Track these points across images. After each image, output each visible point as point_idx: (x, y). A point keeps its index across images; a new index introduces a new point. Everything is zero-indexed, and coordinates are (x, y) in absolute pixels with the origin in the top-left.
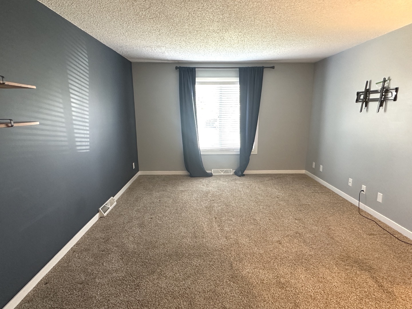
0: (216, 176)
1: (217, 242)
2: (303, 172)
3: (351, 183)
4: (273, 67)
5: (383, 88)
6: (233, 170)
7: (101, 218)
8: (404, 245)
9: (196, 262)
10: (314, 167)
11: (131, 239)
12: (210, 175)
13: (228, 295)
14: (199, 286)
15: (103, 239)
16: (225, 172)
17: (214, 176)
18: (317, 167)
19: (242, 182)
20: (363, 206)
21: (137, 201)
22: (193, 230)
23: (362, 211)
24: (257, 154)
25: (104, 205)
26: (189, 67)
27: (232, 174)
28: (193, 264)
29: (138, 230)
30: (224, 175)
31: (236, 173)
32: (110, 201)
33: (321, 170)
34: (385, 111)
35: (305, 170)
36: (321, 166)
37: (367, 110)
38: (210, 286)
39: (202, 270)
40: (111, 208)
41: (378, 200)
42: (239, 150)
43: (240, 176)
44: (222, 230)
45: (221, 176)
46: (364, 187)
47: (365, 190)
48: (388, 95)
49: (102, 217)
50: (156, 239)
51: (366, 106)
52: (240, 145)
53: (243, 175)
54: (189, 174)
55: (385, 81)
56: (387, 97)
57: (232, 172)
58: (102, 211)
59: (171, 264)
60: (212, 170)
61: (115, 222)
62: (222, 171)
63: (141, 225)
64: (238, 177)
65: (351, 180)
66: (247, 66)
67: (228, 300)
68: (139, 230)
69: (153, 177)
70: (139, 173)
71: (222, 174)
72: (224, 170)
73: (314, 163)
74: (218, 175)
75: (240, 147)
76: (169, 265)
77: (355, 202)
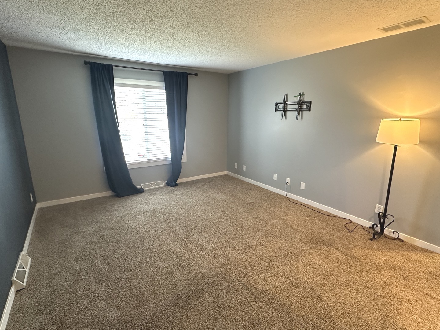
0: (148, 190)
1: (209, 265)
2: (225, 173)
3: (276, 178)
4: (196, 75)
5: (300, 100)
6: (164, 181)
7: (20, 293)
8: (331, 218)
9: (208, 297)
10: (236, 167)
11: (102, 304)
12: (141, 191)
13: (267, 318)
14: (235, 324)
15: (53, 324)
16: (157, 185)
17: (146, 190)
18: (240, 167)
19: (181, 193)
20: (290, 195)
21: (65, 247)
22: (174, 261)
23: (290, 199)
24: (186, 161)
25: (17, 269)
26: (103, 63)
27: (164, 185)
28: (207, 301)
29: (102, 288)
30: (156, 188)
31: (168, 184)
32: (21, 259)
33: (245, 169)
34: (302, 118)
35: (226, 172)
36: (245, 166)
37: (286, 118)
38: (244, 317)
39: (223, 304)
40: (27, 270)
41: (301, 188)
42: (171, 159)
43: (174, 187)
44: (203, 249)
45: (153, 189)
46: (288, 180)
47: (289, 182)
48: (303, 106)
49: (19, 290)
50: (139, 290)
51: (285, 114)
52: (170, 154)
53: (177, 185)
54: (114, 194)
55: (300, 95)
56: (302, 108)
57: (164, 184)
58: (18, 281)
59: (184, 314)
60: (142, 185)
61: (52, 289)
62: (153, 184)
63: (101, 279)
64: (173, 188)
65: (275, 175)
66: (172, 71)
67: (272, 324)
68: (104, 287)
69: (67, 207)
70: (38, 206)
71: (154, 187)
72: (155, 183)
73: (236, 164)
74: (150, 190)
75: (171, 156)
76: (182, 316)
77: (283, 193)
